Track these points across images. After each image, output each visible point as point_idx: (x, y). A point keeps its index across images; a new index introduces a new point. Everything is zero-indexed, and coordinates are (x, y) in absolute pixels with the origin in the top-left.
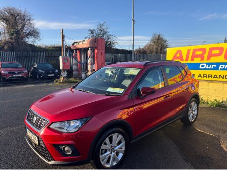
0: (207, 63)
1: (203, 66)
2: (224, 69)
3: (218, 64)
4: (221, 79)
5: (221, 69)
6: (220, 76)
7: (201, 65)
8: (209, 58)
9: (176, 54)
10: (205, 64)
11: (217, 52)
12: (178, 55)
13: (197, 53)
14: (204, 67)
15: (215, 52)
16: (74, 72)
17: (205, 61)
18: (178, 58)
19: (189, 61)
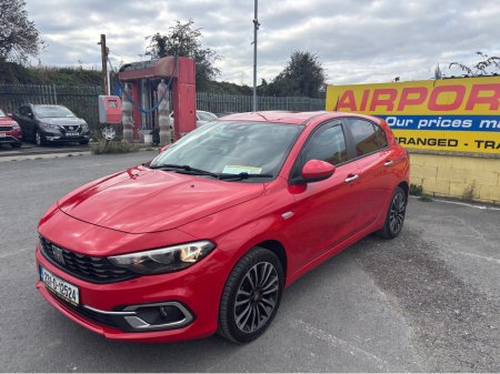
0: (398, 117)
2: (426, 128)
3: (417, 118)
4: (421, 146)
5: (422, 128)
6: (419, 139)
7: (388, 119)
8: (401, 108)
9: (344, 98)
10: (395, 119)
11: (416, 96)
12: (347, 101)
13: (382, 97)
14: (393, 124)
15: (411, 96)
16: (124, 131)
17: (395, 112)
18: (346, 105)
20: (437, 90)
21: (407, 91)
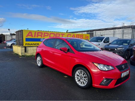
1: (42, 40)
8: (44, 37)
9: (29, 33)
11: (46, 34)
12: (30, 34)
13: (39, 34)
17: (43, 38)
18: (30, 36)
19: (36, 38)
20: (51, 34)
21: (45, 33)
